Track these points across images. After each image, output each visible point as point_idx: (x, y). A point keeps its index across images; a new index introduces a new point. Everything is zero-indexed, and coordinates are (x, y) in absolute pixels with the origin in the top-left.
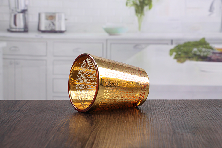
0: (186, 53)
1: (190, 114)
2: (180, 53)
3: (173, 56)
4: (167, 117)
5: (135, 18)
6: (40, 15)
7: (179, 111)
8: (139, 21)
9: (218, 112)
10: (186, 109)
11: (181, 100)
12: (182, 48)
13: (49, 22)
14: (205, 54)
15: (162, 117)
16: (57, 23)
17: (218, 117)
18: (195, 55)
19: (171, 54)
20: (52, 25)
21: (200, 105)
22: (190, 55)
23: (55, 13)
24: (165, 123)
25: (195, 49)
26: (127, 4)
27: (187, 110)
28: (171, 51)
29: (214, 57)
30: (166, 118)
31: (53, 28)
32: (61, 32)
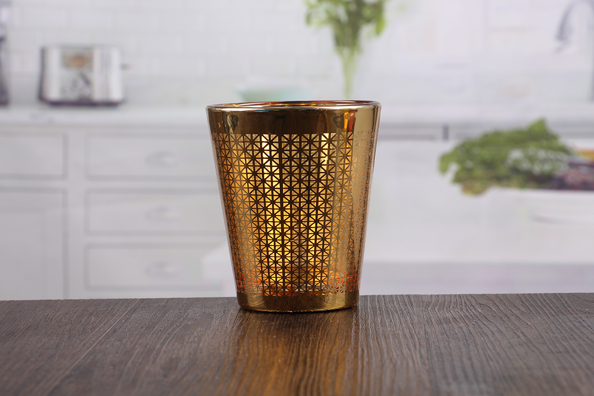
0: (489, 165)
1: (490, 335)
2: (470, 164)
3: (450, 175)
4: (418, 347)
5: (334, 61)
6: (43, 54)
7: (455, 326)
8: (347, 68)
9: (583, 330)
10: (478, 322)
11: (466, 295)
12: (477, 151)
13: (71, 74)
14: (547, 168)
15: (401, 345)
16: (96, 77)
17: (582, 343)
18: (516, 170)
19: (443, 169)
20: (81, 83)
21: (524, 310)
22: (502, 170)
23: (90, 49)
24: (408, 364)
25: (516, 154)
26: (308, 19)
27: (482, 326)
28: (445, 161)
29: (573, 176)
30: (412, 348)
31: (86, 92)
32: (110, 105)
